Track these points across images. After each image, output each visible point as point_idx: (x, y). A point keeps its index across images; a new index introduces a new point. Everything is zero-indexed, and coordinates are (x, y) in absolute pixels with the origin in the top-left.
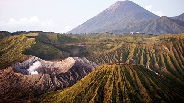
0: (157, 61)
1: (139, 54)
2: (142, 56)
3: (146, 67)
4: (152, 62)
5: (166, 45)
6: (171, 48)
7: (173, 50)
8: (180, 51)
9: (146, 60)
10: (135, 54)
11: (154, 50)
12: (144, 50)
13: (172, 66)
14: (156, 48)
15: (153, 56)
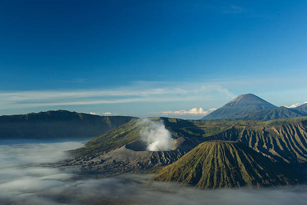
0: (266, 142)
1: (247, 135)
2: (251, 138)
3: (254, 148)
4: (261, 143)
5: (276, 127)
6: (280, 130)
7: (282, 133)
8: (290, 133)
9: (254, 141)
10: (244, 135)
11: (263, 132)
12: (254, 132)
13: (281, 148)
14: (265, 130)
15: (262, 138)
